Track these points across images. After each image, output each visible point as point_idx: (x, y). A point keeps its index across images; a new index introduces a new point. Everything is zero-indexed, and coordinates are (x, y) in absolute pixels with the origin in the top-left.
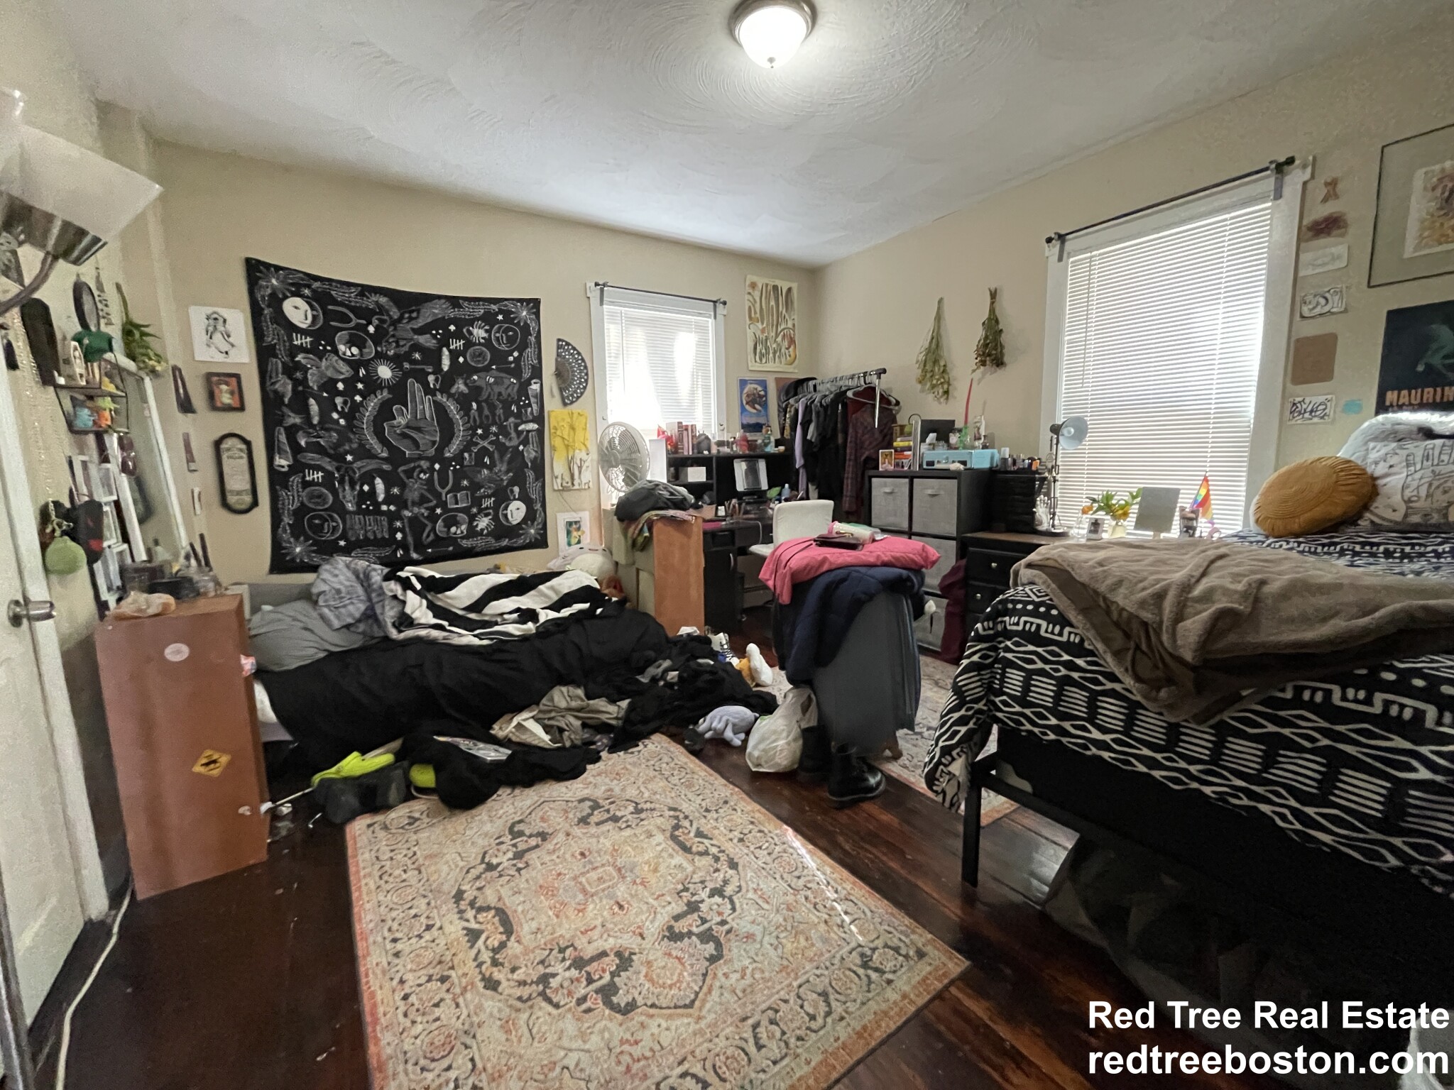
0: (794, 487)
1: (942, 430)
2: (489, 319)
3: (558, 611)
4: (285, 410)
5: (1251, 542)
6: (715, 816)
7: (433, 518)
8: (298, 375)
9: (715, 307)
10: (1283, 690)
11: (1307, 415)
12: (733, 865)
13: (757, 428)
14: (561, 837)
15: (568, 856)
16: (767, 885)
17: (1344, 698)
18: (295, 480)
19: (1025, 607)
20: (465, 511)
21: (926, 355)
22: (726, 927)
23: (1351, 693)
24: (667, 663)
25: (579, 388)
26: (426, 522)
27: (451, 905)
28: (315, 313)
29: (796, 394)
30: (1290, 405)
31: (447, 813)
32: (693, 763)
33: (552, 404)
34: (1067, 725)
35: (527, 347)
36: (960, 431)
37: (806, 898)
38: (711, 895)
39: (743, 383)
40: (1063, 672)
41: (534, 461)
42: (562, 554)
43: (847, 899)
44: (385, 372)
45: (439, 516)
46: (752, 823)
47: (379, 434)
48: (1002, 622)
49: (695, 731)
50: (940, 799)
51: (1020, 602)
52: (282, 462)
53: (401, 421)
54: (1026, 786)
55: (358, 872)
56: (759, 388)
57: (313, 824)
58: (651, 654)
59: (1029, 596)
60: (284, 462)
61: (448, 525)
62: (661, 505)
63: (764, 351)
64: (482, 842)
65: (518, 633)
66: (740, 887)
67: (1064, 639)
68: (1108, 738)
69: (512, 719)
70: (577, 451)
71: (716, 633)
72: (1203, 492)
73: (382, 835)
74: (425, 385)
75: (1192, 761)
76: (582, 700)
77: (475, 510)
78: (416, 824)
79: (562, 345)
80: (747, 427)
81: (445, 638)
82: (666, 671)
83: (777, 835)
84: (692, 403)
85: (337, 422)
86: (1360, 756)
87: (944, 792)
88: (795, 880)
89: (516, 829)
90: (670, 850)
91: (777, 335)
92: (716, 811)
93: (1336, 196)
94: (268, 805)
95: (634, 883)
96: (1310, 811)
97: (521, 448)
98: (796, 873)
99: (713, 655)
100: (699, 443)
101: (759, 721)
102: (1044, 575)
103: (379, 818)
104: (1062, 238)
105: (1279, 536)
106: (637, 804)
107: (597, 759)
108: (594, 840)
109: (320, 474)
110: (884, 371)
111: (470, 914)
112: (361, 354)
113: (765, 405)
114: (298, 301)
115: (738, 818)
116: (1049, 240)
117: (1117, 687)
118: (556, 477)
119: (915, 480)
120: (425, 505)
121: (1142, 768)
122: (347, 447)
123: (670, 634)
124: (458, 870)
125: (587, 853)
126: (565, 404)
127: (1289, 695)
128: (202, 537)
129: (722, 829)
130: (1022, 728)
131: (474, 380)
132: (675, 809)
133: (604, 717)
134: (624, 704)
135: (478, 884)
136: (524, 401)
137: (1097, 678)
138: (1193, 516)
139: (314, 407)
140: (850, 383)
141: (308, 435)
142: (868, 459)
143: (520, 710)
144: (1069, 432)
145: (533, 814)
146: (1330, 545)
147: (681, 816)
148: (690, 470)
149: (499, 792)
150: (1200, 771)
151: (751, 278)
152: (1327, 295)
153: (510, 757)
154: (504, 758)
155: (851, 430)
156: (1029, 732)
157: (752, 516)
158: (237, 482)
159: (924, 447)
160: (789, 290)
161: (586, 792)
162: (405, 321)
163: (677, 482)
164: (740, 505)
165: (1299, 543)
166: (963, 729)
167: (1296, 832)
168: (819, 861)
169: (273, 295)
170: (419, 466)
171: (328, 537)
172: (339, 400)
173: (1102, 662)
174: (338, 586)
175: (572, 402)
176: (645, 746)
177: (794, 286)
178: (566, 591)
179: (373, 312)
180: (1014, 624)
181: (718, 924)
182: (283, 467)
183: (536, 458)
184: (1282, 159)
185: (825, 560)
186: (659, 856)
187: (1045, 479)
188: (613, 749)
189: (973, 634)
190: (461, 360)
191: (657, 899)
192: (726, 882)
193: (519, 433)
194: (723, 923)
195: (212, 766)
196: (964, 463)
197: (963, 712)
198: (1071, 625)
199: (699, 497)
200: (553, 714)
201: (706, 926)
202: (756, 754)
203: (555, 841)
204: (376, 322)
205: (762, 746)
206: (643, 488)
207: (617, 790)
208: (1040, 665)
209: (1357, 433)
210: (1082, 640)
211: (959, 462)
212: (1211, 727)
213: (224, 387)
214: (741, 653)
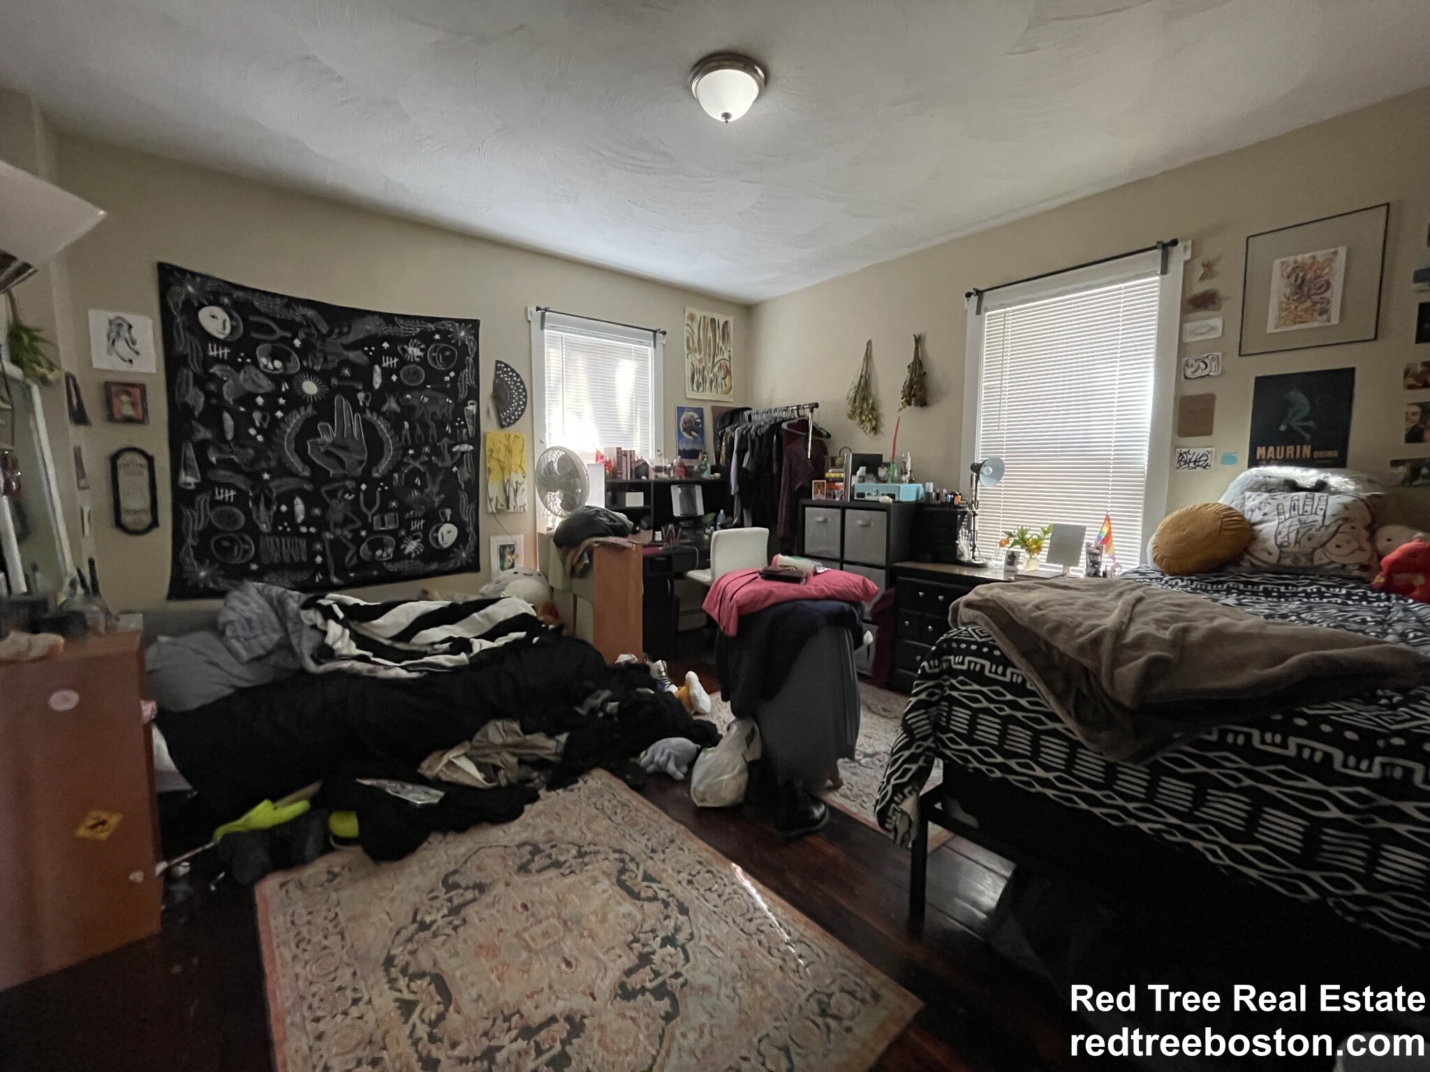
0: (729, 513)
1: (872, 464)
2: (425, 338)
3: (493, 640)
4: (194, 423)
5: (1151, 579)
6: (662, 856)
7: (358, 541)
8: (212, 387)
9: (655, 336)
10: (1209, 733)
11: (1192, 465)
12: (683, 910)
13: (693, 454)
14: (500, 887)
15: (509, 909)
16: (721, 931)
17: (1263, 742)
18: (202, 499)
19: (969, 646)
20: (392, 533)
21: (856, 393)
22: (681, 980)
23: (1268, 737)
24: (606, 694)
25: (516, 410)
26: (350, 545)
27: (381, 974)
28: (234, 323)
29: (731, 423)
30: (1178, 455)
31: (371, 865)
32: (636, 800)
33: (488, 425)
34: (1012, 763)
35: (464, 368)
36: (887, 465)
37: (760, 943)
38: (663, 945)
39: (681, 410)
40: (1008, 711)
41: (467, 483)
42: (495, 579)
43: (800, 941)
44: (310, 388)
45: (363, 540)
46: (700, 863)
47: (301, 452)
48: (946, 661)
49: (637, 766)
50: (891, 836)
51: (964, 641)
52: (189, 480)
53: (327, 439)
54: (971, 821)
55: (271, 941)
56: (696, 416)
57: (215, 885)
58: (589, 684)
59: (972, 637)
60: (191, 480)
61: (373, 548)
62: (602, 531)
63: (701, 380)
64: (414, 898)
65: (449, 665)
66: (692, 934)
67: (1008, 679)
68: (1051, 776)
69: (442, 756)
70: (513, 474)
71: (655, 661)
72: (1106, 530)
73: (296, 894)
74: (354, 403)
75: (1128, 798)
76: (518, 735)
77: (403, 533)
78: (336, 882)
79: (500, 367)
80: (683, 454)
81: (370, 671)
82: (606, 701)
83: (726, 876)
84: (631, 427)
85: (254, 438)
86: (1279, 796)
87: (895, 829)
88: (748, 923)
89: (450, 881)
90: (618, 897)
91: (713, 366)
92: (663, 852)
93: (1213, 276)
94: (162, 866)
95: (582, 936)
96: (1238, 847)
97: (455, 469)
98: (749, 916)
99: (653, 684)
100: (637, 469)
101: (702, 754)
102: (986, 617)
103: (293, 875)
104: (979, 293)
105: (1174, 574)
106: (580, 847)
107: (534, 798)
108: (537, 890)
109: (232, 493)
110: (817, 405)
111: (402, 982)
112: (285, 367)
113: (701, 432)
114: (216, 310)
115: (685, 857)
116: (968, 295)
117: (1058, 726)
118: (491, 500)
119: (848, 511)
120: (350, 527)
121: (1083, 806)
122: (264, 465)
123: (608, 662)
124: (387, 932)
125: (529, 905)
126: (502, 426)
127: (1214, 737)
128: (91, 562)
129: (670, 871)
130: (970, 765)
131: (407, 399)
132: (620, 852)
133: (541, 753)
134: (563, 738)
135: (410, 947)
136: (459, 422)
137: (1040, 719)
138: (1098, 551)
139: (229, 422)
140: (784, 414)
141: (220, 450)
142: (801, 488)
143: (450, 747)
144: (988, 471)
145: (469, 864)
146: (1218, 583)
147: (627, 859)
148: (628, 495)
149: (431, 839)
150: (1135, 809)
151: (689, 310)
152: (1206, 360)
153: (442, 800)
154: (436, 801)
155: (785, 460)
156: (975, 769)
157: (688, 541)
158: (135, 500)
159: (855, 480)
160: (726, 323)
161: (525, 836)
162: (334, 336)
163: (616, 507)
164: (676, 530)
165: (1192, 581)
166: (914, 767)
167: (1227, 867)
168: (769, 902)
169: (188, 301)
170: (344, 487)
171: (238, 560)
172: (257, 416)
173: (1043, 702)
174: (248, 614)
175: (509, 424)
176: (585, 782)
177: (731, 320)
178: (501, 619)
179: (300, 325)
180: (959, 663)
181: (672, 977)
182: (189, 484)
183: (470, 480)
184: (1167, 241)
185: (770, 593)
186: (606, 904)
187: (966, 513)
188: (551, 786)
189: (919, 672)
190: (394, 378)
191: (607, 952)
192: (677, 929)
193: (453, 455)
194: (677, 975)
195: (100, 828)
196: (892, 496)
197: (913, 750)
198: (1014, 667)
199: (637, 523)
200: (487, 751)
201: (660, 979)
202: (701, 788)
203: (493, 893)
204: (302, 334)
205: (707, 781)
206: (583, 514)
207: (558, 833)
208: (985, 704)
209: (1235, 483)
210: (1024, 681)
211: (888, 495)
212: (1146, 767)
213: (124, 398)
214: (680, 681)
